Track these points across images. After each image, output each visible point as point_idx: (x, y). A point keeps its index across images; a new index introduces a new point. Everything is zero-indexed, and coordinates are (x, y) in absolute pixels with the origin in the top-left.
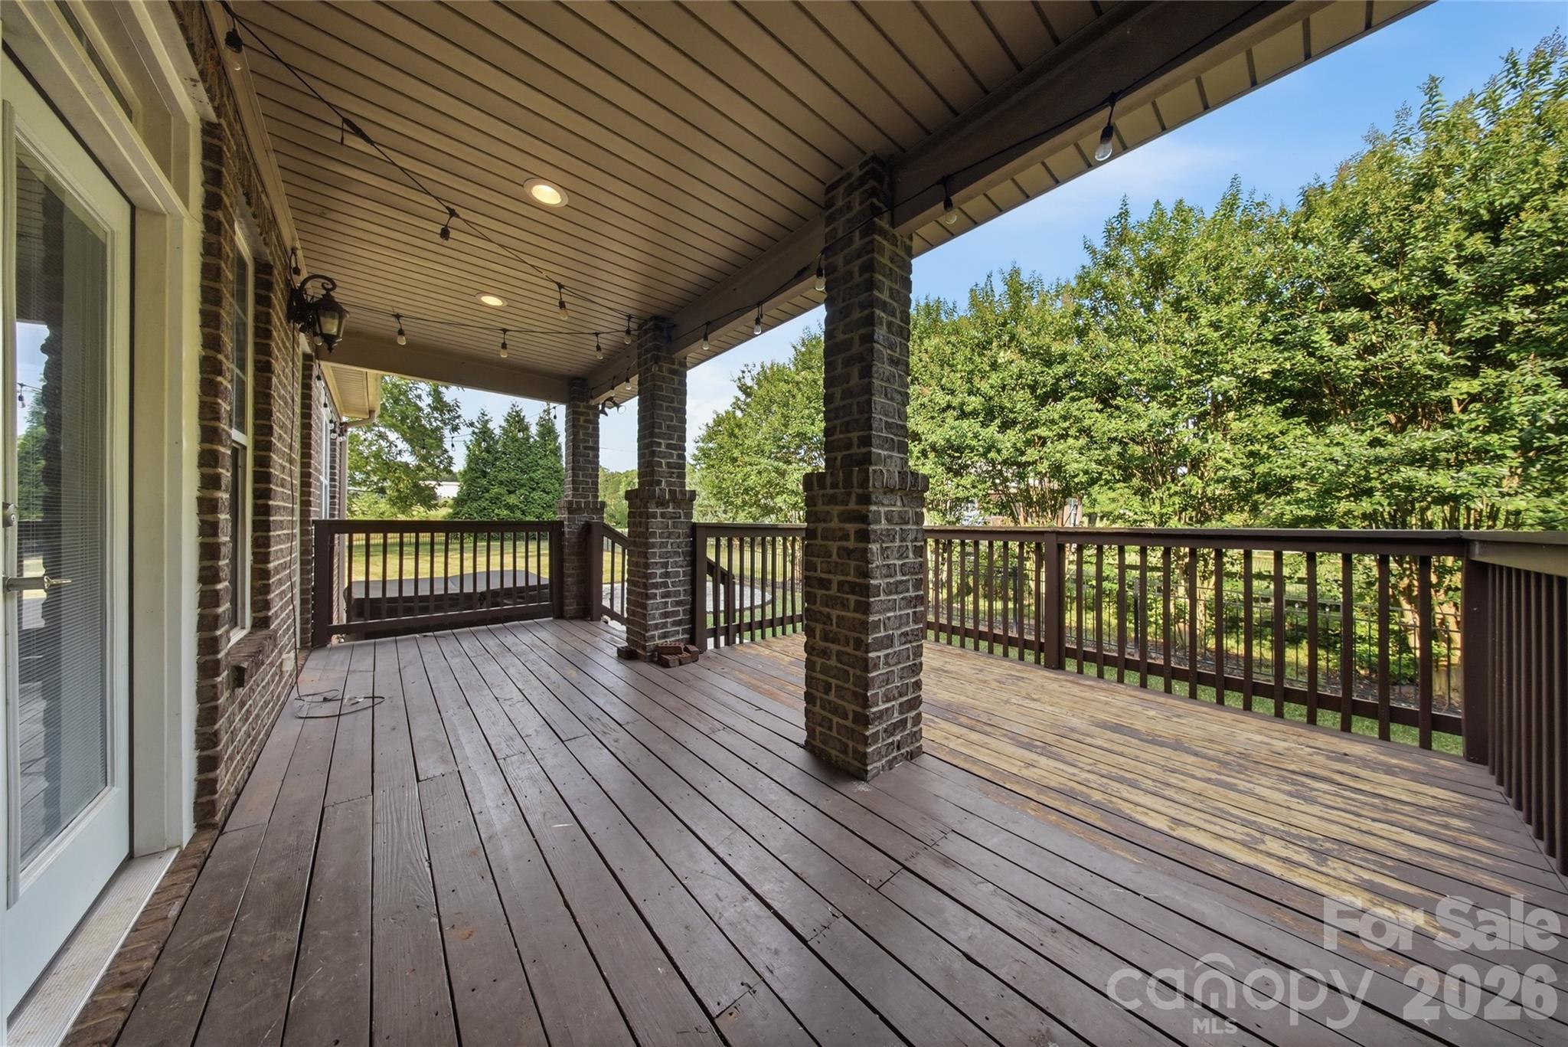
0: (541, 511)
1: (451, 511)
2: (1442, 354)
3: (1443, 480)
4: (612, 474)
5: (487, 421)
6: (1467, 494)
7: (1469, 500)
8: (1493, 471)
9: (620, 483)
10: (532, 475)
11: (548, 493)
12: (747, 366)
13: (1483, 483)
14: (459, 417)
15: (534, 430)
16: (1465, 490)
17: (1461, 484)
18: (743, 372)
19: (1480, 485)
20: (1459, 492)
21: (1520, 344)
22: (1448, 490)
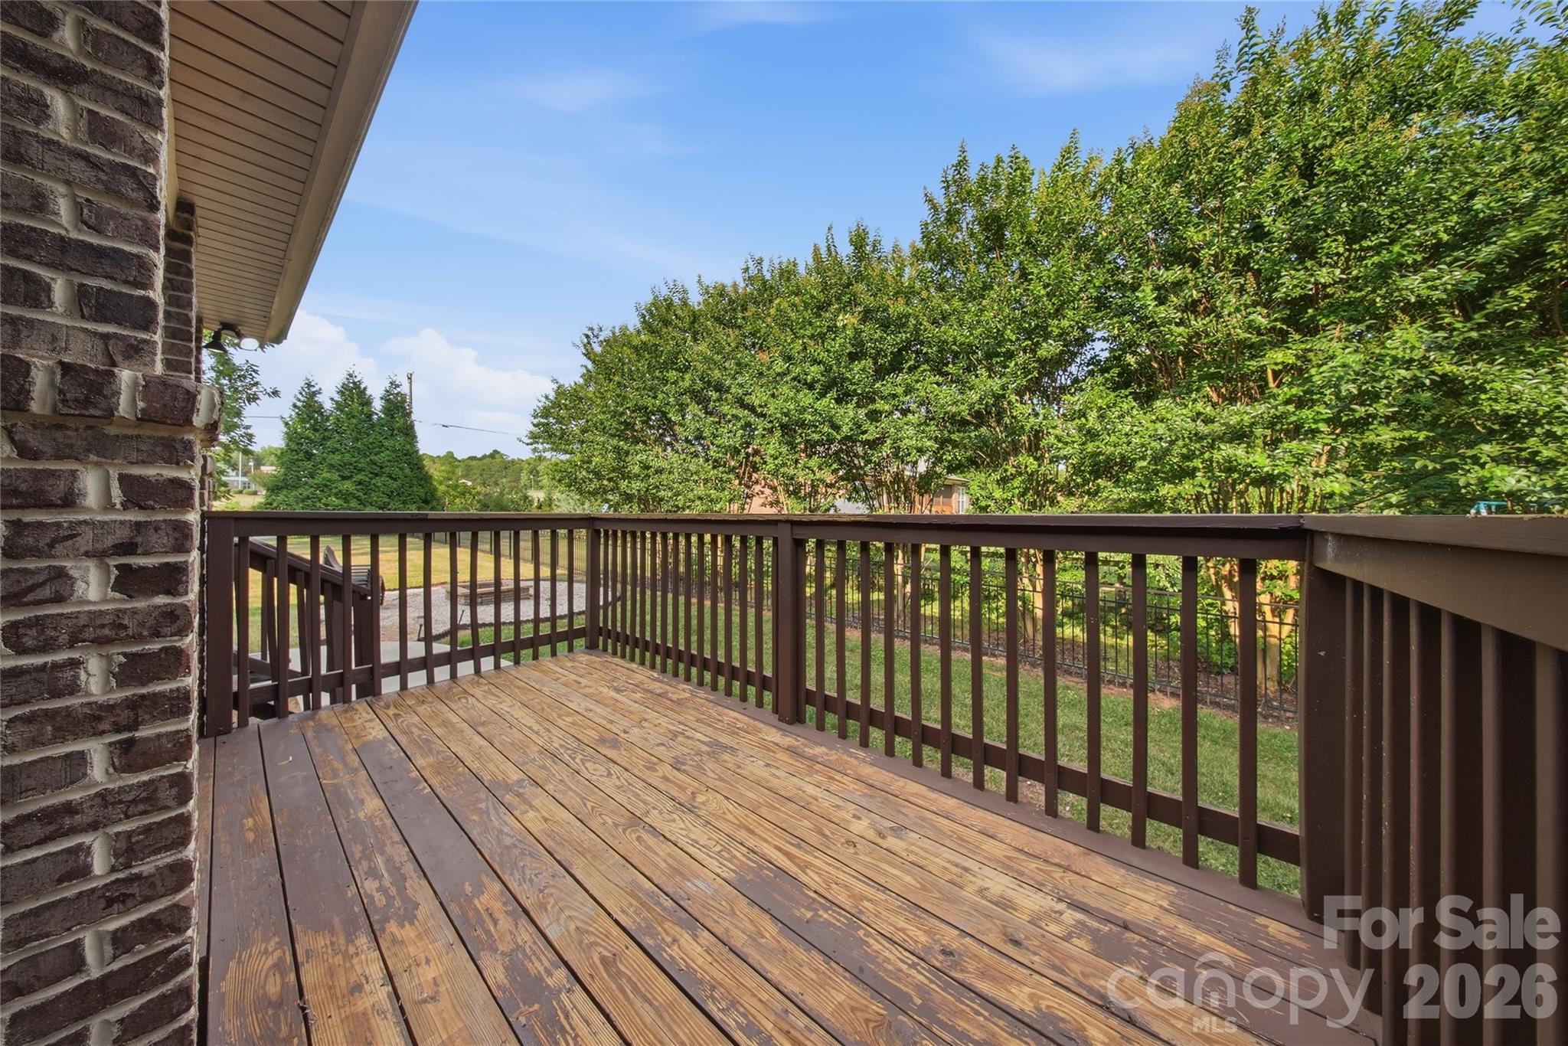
0: (386, 500)
1: (263, 500)
2: (1260, 317)
3: (1260, 459)
4: (513, 461)
5: (314, 394)
6: (1284, 474)
7: (1285, 481)
8: (1309, 447)
9: (521, 470)
10: (373, 457)
11: (395, 479)
12: (591, 329)
13: (1299, 461)
14: (257, 384)
15: (378, 405)
16: (1282, 471)
17: (1278, 462)
18: (587, 336)
19: (1296, 463)
20: (1276, 472)
21: (1333, 309)
22: (1265, 470)
